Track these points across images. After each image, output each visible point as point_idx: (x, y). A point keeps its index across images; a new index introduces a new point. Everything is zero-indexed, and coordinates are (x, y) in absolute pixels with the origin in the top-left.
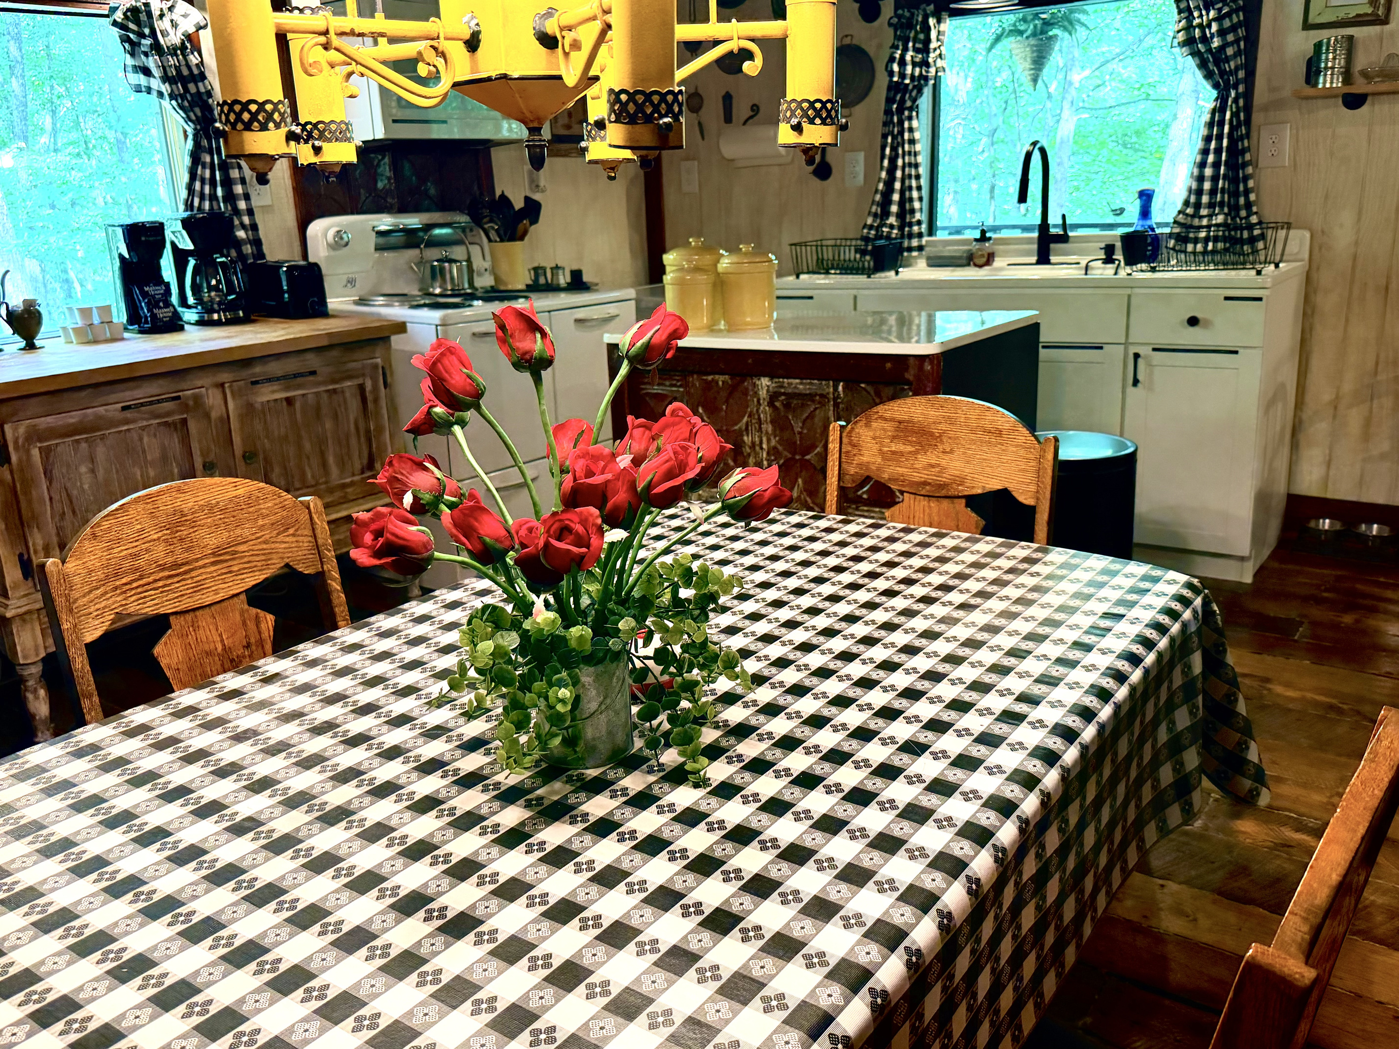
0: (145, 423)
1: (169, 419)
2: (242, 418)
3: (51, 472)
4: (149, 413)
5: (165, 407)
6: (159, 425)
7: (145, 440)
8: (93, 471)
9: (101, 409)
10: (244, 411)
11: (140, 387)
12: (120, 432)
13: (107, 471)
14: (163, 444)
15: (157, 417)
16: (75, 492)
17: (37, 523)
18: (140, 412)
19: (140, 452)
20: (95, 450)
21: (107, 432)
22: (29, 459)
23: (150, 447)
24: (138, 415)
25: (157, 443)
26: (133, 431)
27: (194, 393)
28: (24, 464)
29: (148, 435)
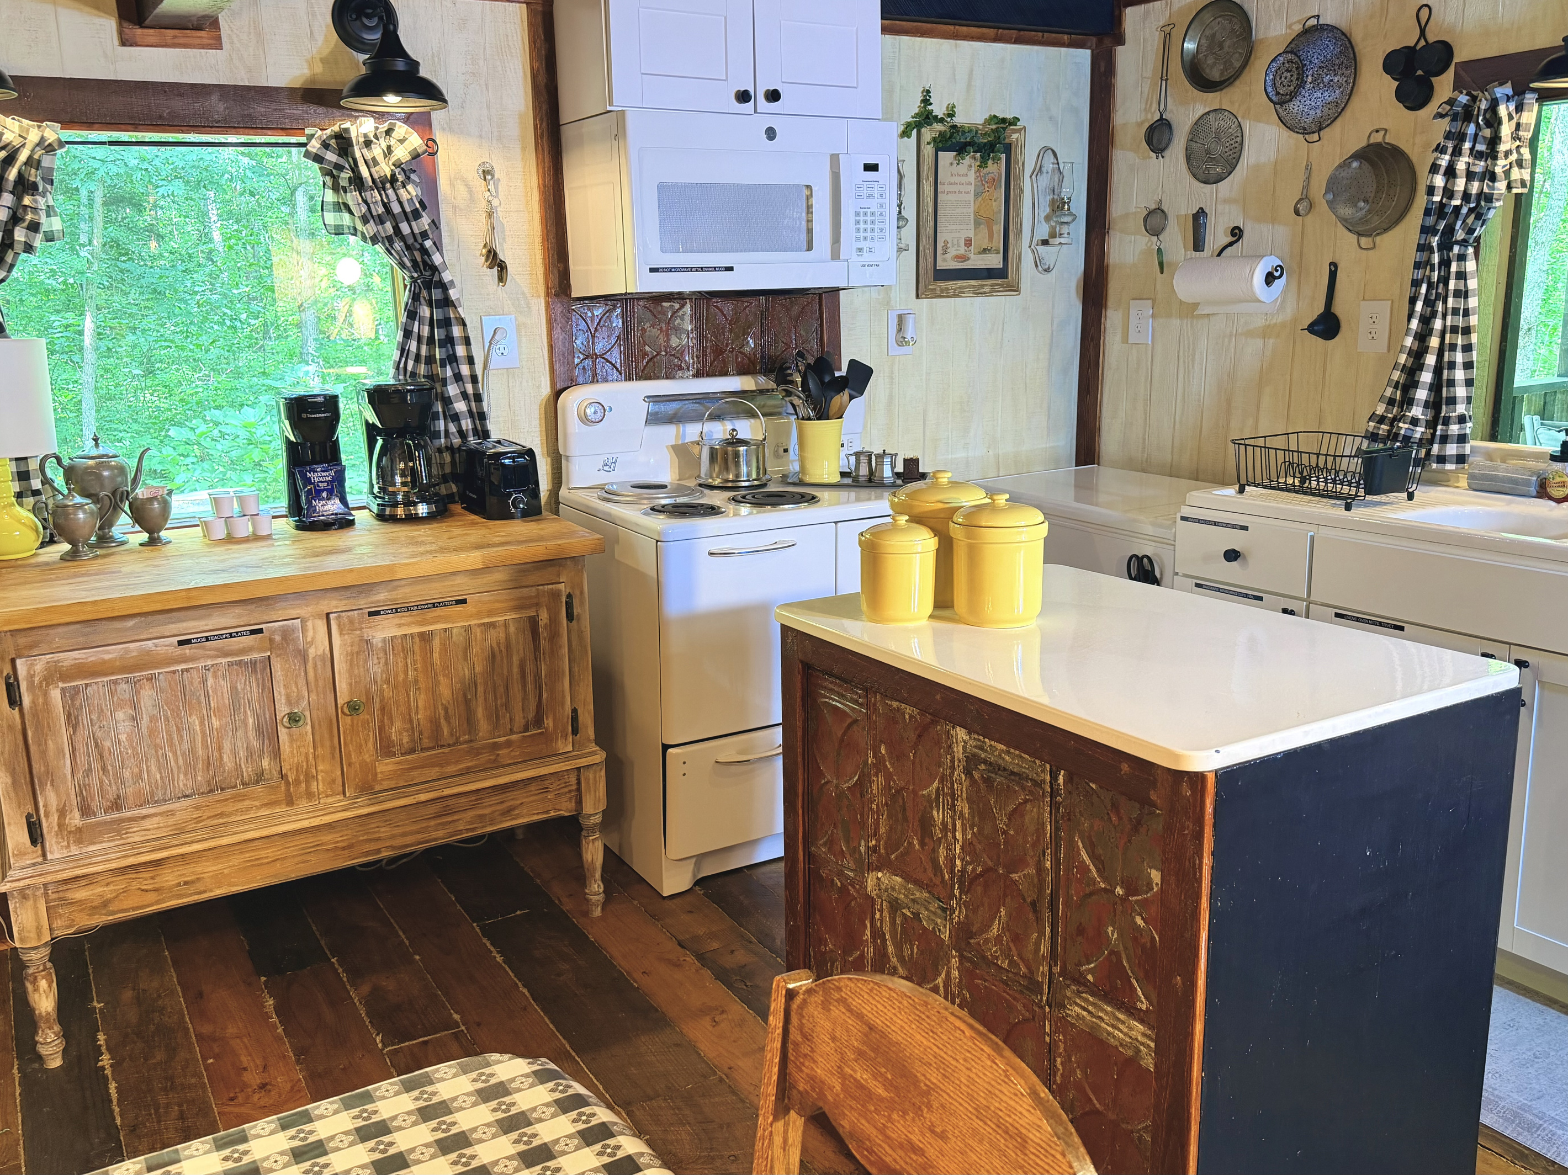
0: (209, 662)
1: (246, 658)
2: (353, 658)
3: (76, 718)
4: (217, 649)
5: (239, 642)
6: (230, 664)
7: (210, 682)
8: (133, 718)
9: (150, 643)
10: (356, 649)
11: (210, 615)
12: (174, 672)
13: (153, 719)
14: (234, 689)
15: (226, 655)
16: (107, 744)
17: (53, 780)
18: (204, 648)
19: (203, 697)
20: (138, 693)
21: (156, 671)
22: (47, 702)
23: (215, 691)
24: (201, 652)
25: (225, 685)
26: (194, 673)
27: (282, 626)
28: (40, 707)
29: (215, 677)
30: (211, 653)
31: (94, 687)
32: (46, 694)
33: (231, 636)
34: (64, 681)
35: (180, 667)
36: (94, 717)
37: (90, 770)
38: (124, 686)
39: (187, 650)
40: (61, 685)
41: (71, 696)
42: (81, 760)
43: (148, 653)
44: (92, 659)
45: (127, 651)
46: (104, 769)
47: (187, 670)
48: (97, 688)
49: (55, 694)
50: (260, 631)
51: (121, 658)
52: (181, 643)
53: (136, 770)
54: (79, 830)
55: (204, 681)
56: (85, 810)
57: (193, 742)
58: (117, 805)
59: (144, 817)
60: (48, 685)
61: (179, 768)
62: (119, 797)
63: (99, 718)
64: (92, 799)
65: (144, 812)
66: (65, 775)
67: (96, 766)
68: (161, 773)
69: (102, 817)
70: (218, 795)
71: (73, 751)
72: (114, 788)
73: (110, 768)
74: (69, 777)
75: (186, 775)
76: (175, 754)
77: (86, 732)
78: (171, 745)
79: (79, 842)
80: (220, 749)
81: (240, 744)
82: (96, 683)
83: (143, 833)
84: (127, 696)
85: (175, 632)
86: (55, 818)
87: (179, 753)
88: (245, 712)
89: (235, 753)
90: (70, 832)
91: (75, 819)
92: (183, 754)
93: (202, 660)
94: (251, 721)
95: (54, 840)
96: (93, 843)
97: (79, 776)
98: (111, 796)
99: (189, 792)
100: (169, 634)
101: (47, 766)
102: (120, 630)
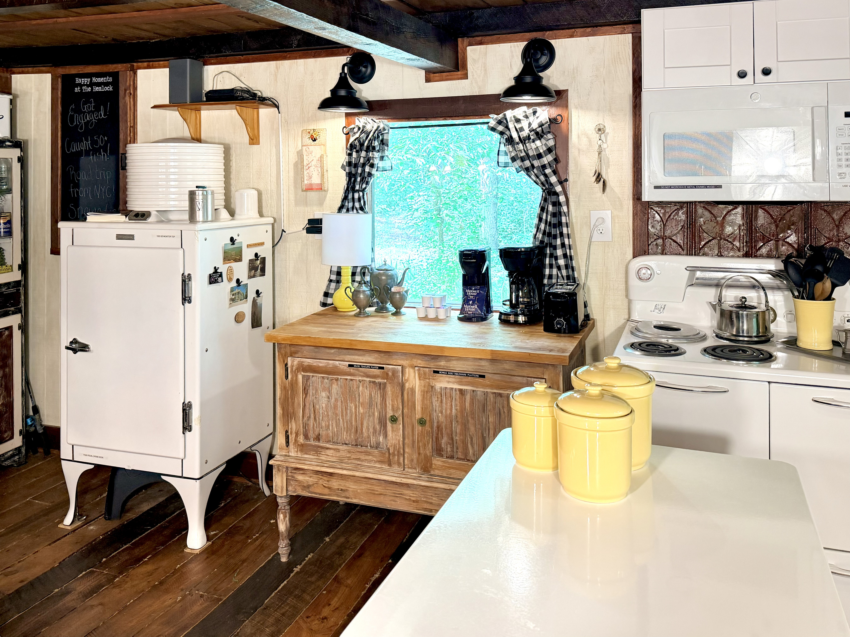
0: (361, 379)
2: (425, 394)
3: (307, 391)
4: (364, 373)
5: (374, 372)
6: (370, 382)
7: (361, 388)
8: (328, 398)
9: (337, 362)
10: (426, 389)
11: (364, 355)
12: (346, 379)
13: (336, 400)
14: (370, 394)
15: (368, 376)
16: (317, 407)
17: (295, 417)
18: (358, 370)
19: (357, 395)
20: (332, 386)
21: (340, 377)
22: (297, 380)
23: (362, 394)
24: (357, 372)
25: (367, 393)
26: (354, 382)
27: (393, 368)
28: (294, 382)
29: (363, 386)
30: (362, 374)
31: (315, 378)
32: (297, 376)
33: (370, 367)
34: (304, 372)
35: (349, 378)
36: (314, 392)
37: (310, 417)
38: (326, 380)
39: (352, 370)
40: (302, 373)
41: (306, 379)
42: (307, 411)
43: (336, 367)
44: (314, 364)
45: (328, 364)
46: (315, 419)
47: (352, 380)
48: (316, 378)
49: (300, 377)
50: (383, 368)
51: (326, 367)
52: (350, 366)
53: (327, 423)
54: (302, 445)
55: (358, 387)
56: (306, 437)
57: (351, 416)
58: (318, 438)
59: (328, 448)
60: (298, 372)
61: (344, 428)
62: (319, 435)
63: (315, 393)
64: (309, 432)
65: (328, 446)
66: (300, 416)
67: (312, 416)
68: (337, 428)
69: (312, 442)
70: (359, 449)
71: (304, 406)
72: (318, 429)
73: (317, 419)
74: (301, 418)
75: (347, 433)
76: (343, 420)
77: (310, 399)
78: (342, 416)
79: (301, 451)
80: (362, 424)
81: (370, 424)
82: (316, 376)
83: (326, 456)
84: (327, 386)
85: (349, 360)
86: (294, 435)
87: (345, 420)
88: (374, 409)
89: (368, 429)
90: (299, 445)
91: (301, 439)
92: (347, 422)
93: (357, 377)
94: (376, 414)
95: (292, 447)
96: (307, 454)
97: (305, 419)
98: (317, 433)
99: (347, 442)
100: (346, 360)
101: (294, 410)
102: (328, 353)
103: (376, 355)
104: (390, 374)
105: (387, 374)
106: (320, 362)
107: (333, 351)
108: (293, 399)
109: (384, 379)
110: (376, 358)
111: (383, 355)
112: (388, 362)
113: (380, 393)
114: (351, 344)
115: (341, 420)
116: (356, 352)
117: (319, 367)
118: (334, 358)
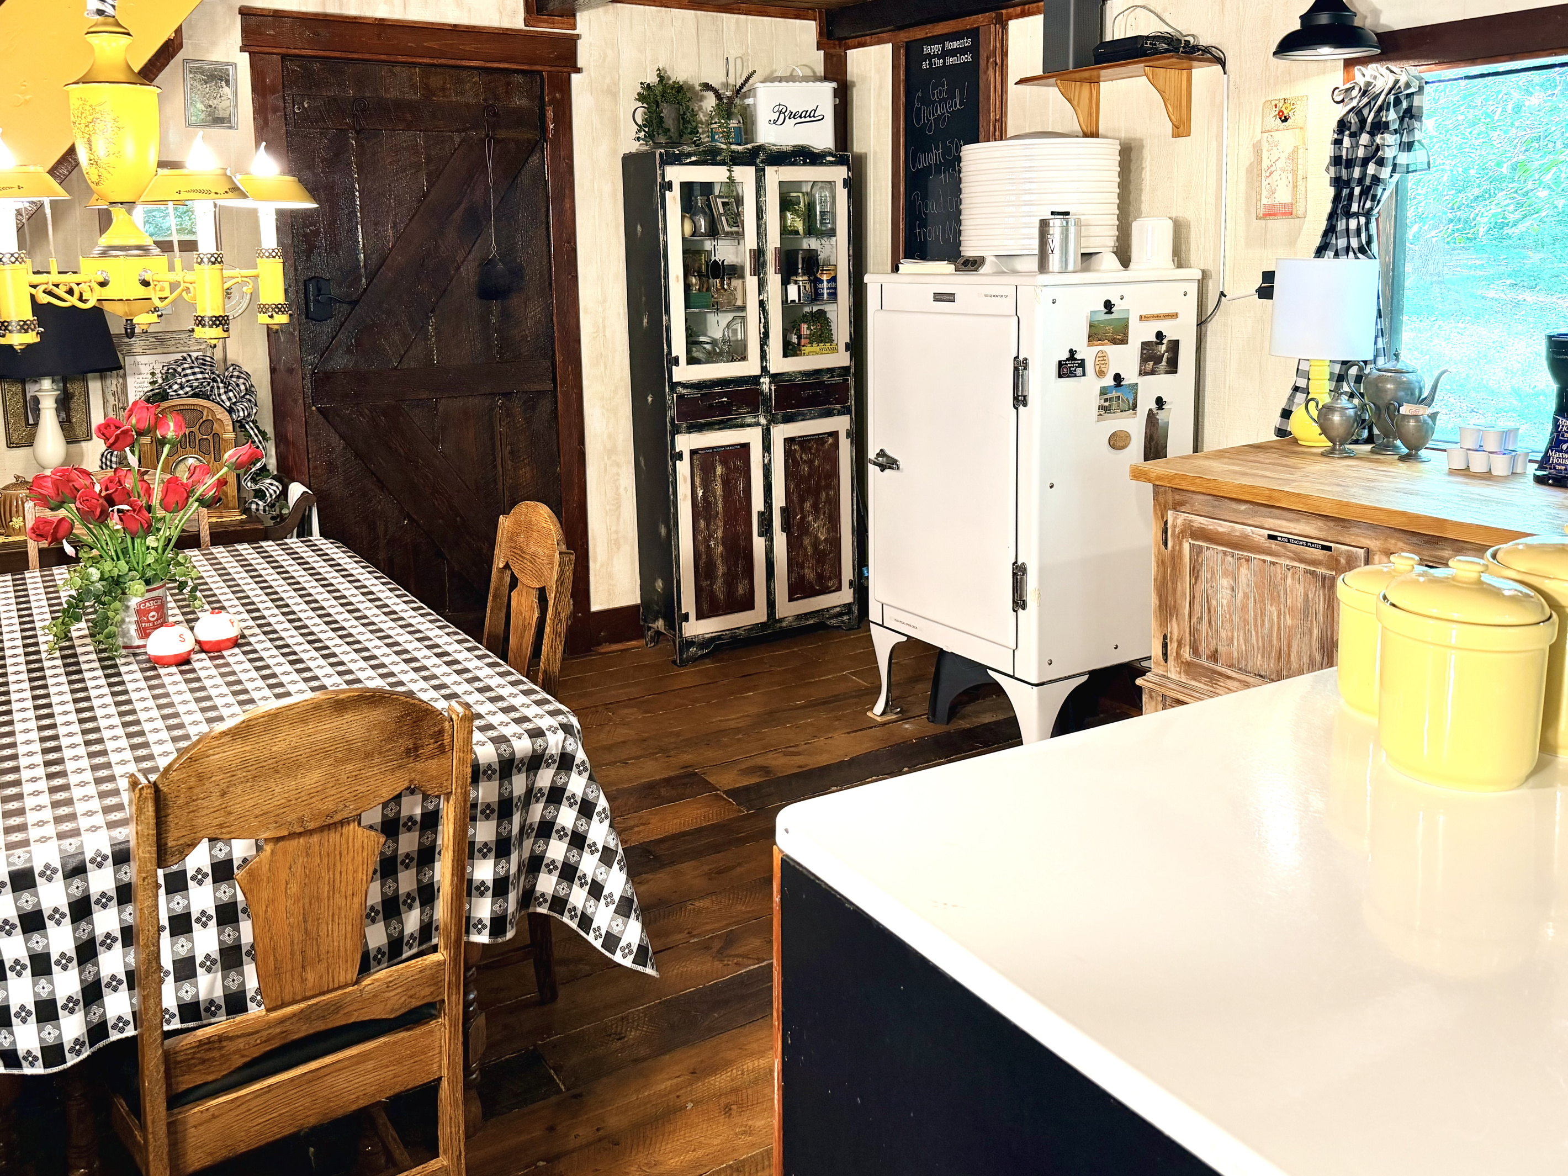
0: (1289, 563)
1: (1318, 570)
3: (1198, 572)
4: (1294, 553)
5: (1312, 554)
6: (1306, 571)
7: (1289, 581)
8: (1233, 589)
9: (1249, 528)
11: (1298, 520)
12: (1264, 561)
13: (1246, 596)
14: (1306, 595)
15: (1302, 560)
16: (1214, 603)
17: (1178, 616)
18: (1285, 547)
19: (1282, 593)
20: (1239, 569)
21: (1253, 556)
22: (1180, 551)
23: (1292, 591)
24: (1283, 550)
25: (1300, 590)
26: (1278, 566)
27: (1348, 551)
28: (1176, 553)
29: (1293, 578)
30: (1291, 555)
31: (1212, 551)
32: (1181, 544)
33: (1307, 544)
34: (1192, 539)
35: (1268, 558)
36: (1209, 576)
37: (1201, 618)
38: (1229, 559)
39: (1273, 545)
40: (1190, 540)
41: (1197, 552)
42: (1197, 607)
43: (1246, 536)
44: (1210, 527)
45: (1234, 530)
46: (1210, 622)
47: (1273, 563)
48: (1213, 553)
49: (1186, 547)
50: (1329, 549)
51: (1229, 534)
52: (1271, 537)
53: (1230, 634)
54: (1188, 664)
55: (1285, 578)
56: (1195, 651)
57: (1272, 629)
58: (1214, 656)
59: (1229, 677)
60: (1183, 537)
61: (1258, 648)
62: (1216, 651)
63: (1211, 578)
64: (1201, 644)
65: (1229, 673)
66: (1184, 614)
67: (1205, 617)
68: (1246, 646)
69: (1204, 662)
71: (1193, 598)
72: (1214, 642)
73: (1214, 623)
74: (1187, 616)
75: (1263, 657)
76: (1257, 634)
77: (1203, 587)
78: (1255, 625)
79: (1186, 674)
80: (1289, 646)
81: (1304, 649)
82: (1213, 548)
84: (1231, 568)
85: (1272, 526)
86: (1175, 645)
87: (1260, 634)
88: (1312, 621)
89: (1299, 654)
90: (1183, 661)
91: (1186, 654)
92: (1263, 638)
93: (1283, 558)
94: (1315, 632)
95: (1172, 662)
96: (1195, 680)
97: (1194, 620)
98: (1212, 648)
99: (1263, 673)
100: (1266, 526)
101: (1175, 602)
102: (1235, 511)
103: (1320, 523)
104: (1343, 561)
105: (1337, 561)
106: (1221, 526)
107: (1243, 507)
108: (1174, 583)
109: (1331, 569)
110: (1320, 529)
111: (1332, 524)
112: (1341, 539)
113: (1324, 595)
114: (1270, 498)
115: (1253, 633)
116: (1284, 513)
117: (1218, 533)
118: (1245, 521)
